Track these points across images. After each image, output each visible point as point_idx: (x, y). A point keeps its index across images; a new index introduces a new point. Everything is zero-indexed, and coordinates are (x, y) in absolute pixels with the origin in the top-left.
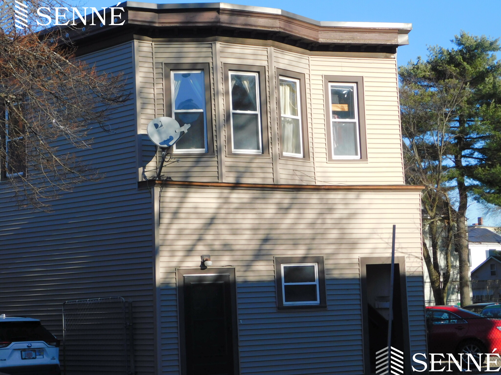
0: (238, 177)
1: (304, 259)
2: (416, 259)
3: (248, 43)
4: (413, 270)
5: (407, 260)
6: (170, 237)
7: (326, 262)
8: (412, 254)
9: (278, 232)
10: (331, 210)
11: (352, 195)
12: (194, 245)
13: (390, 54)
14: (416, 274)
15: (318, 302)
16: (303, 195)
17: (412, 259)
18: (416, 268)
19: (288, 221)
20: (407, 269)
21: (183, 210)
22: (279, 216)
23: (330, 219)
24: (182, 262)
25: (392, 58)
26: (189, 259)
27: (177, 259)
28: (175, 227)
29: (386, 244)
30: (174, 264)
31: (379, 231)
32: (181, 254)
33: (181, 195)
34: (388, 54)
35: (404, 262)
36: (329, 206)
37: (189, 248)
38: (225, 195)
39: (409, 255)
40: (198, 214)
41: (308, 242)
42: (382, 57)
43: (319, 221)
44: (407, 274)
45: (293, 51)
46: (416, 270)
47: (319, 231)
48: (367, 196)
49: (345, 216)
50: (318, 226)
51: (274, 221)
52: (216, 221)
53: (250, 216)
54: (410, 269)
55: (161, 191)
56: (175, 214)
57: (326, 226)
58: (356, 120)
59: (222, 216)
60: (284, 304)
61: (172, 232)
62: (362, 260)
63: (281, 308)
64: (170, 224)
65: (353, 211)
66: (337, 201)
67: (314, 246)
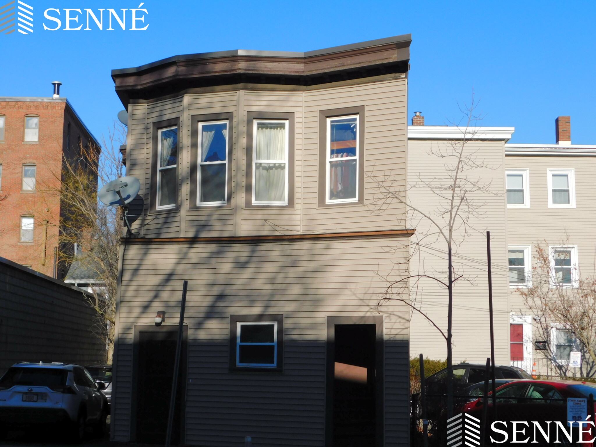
0: (198, 231)
1: (260, 317)
2: (400, 319)
3: (218, 91)
4: (394, 332)
5: (386, 321)
6: (129, 294)
7: (285, 321)
8: (395, 313)
9: (234, 287)
10: (294, 263)
11: (320, 244)
12: (151, 302)
13: (400, 74)
14: (399, 337)
15: (275, 365)
16: (263, 247)
17: (394, 320)
18: (399, 330)
19: (245, 276)
20: (385, 331)
21: (143, 267)
22: (235, 271)
23: (292, 273)
24: (138, 318)
25: (402, 78)
26: (145, 315)
27: (134, 315)
28: (134, 283)
29: (361, 301)
30: (131, 320)
31: (353, 286)
32: (138, 310)
33: (142, 252)
34: (397, 75)
35: (382, 323)
36: (294, 258)
37: (146, 304)
38: (184, 250)
39: (391, 314)
40: (155, 271)
41: (266, 298)
42: (389, 79)
43: (281, 275)
44: (385, 337)
45: (278, 90)
46: (399, 333)
47: (279, 287)
48: (339, 245)
49: (310, 269)
50: (278, 281)
51: (230, 276)
52: (174, 278)
53: (206, 271)
54: (390, 331)
55: (125, 250)
56: (136, 272)
57: (288, 281)
58: (357, 157)
59: (180, 272)
60: (237, 365)
61: (132, 288)
62: (330, 319)
63: (233, 369)
64: (131, 280)
65: (320, 263)
66: (302, 252)
67: (273, 303)
